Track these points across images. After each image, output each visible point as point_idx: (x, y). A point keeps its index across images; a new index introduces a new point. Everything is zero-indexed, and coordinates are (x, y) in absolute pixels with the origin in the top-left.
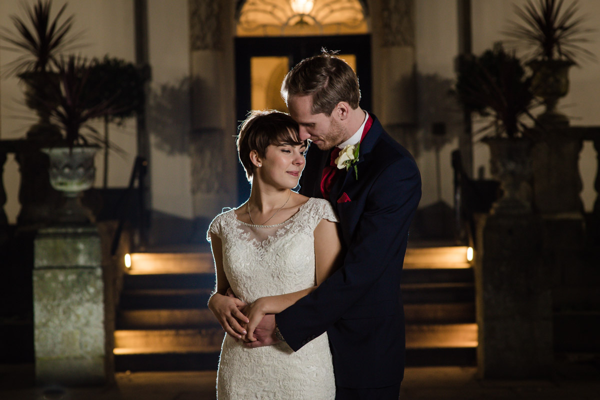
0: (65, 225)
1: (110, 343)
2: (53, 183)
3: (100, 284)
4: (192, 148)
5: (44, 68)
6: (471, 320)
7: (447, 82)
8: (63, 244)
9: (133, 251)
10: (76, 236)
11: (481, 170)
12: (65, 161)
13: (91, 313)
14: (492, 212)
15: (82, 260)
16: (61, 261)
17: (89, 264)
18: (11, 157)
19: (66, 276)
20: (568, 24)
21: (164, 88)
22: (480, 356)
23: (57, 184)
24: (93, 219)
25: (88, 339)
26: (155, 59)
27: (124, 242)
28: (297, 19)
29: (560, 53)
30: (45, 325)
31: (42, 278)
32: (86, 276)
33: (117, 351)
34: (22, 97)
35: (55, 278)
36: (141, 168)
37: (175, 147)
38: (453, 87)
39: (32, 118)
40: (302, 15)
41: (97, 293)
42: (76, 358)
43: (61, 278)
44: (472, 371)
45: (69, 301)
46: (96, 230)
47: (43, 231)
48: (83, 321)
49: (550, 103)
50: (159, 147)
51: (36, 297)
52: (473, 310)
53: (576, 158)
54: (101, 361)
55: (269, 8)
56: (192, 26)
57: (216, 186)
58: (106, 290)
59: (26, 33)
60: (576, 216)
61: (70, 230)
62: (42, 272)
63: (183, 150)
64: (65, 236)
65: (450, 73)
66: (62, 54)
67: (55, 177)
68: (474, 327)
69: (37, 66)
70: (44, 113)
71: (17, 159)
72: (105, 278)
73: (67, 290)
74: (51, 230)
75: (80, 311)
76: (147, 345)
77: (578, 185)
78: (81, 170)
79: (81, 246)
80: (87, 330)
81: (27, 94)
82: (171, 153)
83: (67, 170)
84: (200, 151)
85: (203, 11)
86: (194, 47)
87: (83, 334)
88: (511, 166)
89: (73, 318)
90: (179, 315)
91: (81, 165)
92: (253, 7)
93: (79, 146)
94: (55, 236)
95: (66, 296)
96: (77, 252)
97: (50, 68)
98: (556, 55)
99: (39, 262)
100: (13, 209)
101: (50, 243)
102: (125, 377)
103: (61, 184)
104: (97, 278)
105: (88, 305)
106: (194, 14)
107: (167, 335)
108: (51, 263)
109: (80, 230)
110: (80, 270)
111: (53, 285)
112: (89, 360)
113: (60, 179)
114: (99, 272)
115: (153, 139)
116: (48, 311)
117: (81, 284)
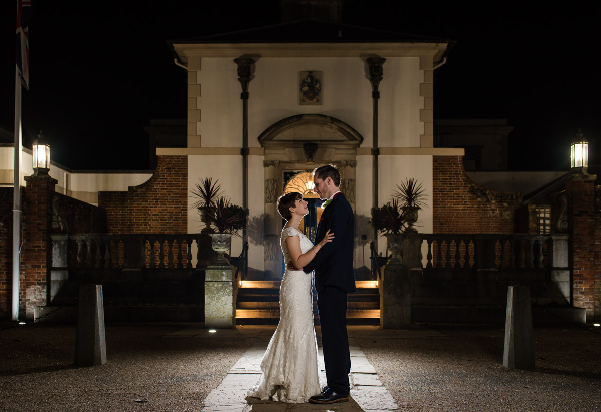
0: (218, 264)
1: (234, 313)
2: (213, 248)
3: (231, 288)
4: (265, 242)
5: (208, 205)
6: (378, 308)
7: (368, 218)
8: (217, 272)
9: (242, 279)
10: (222, 269)
11: (381, 254)
12: (219, 239)
13: (227, 300)
14: (387, 263)
15: (224, 279)
16: (216, 279)
17: (227, 280)
18: (194, 241)
19: (218, 285)
20: (417, 193)
21: (254, 218)
22: (381, 321)
23: (215, 248)
24: (229, 263)
25: (226, 310)
26: (251, 207)
27: (239, 277)
28: (308, 191)
29: (415, 204)
30: (209, 304)
31: (208, 285)
32: (226, 285)
33: (236, 317)
34: (199, 217)
35: (214, 285)
36: (246, 247)
37: (258, 242)
38: (370, 220)
39: (203, 225)
40: (310, 190)
41: (230, 291)
42: (221, 317)
43: (216, 286)
44: (378, 327)
45: (219, 295)
46: (230, 267)
47: (209, 267)
48: (224, 303)
49: (410, 224)
50: (252, 242)
51: (206, 293)
52: (379, 304)
53: (420, 246)
54: (231, 319)
55: (297, 187)
56: (266, 193)
57: (274, 258)
58: (233, 291)
59: (202, 191)
60: (420, 269)
61: (220, 267)
62: (208, 283)
63: (261, 243)
64: (218, 269)
65: (369, 215)
66: (215, 200)
67: (214, 245)
68: (379, 311)
69: (205, 205)
70: (208, 224)
71: (197, 242)
72: (233, 286)
73: (218, 290)
74: (212, 266)
75: (223, 299)
76: (248, 315)
77: (420, 257)
78: (225, 243)
79: (224, 273)
80: (226, 306)
81: (202, 215)
82: (256, 244)
83: (219, 243)
84: (268, 244)
85: (270, 187)
86: (266, 202)
87: (225, 308)
88: (396, 245)
89: (220, 301)
90: (261, 304)
91: (225, 241)
92: (290, 187)
93: (225, 233)
94: (214, 268)
95: (218, 293)
96: (223, 275)
97: (211, 205)
98: (413, 205)
99: (207, 279)
100: (194, 262)
101: (212, 271)
102: (240, 327)
103: (217, 248)
104: (230, 286)
105: (226, 296)
106: (267, 188)
107: (256, 311)
108: (212, 280)
109: (224, 267)
110: (223, 282)
111: (213, 288)
112: (226, 319)
113: (216, 247)
114: (231, 283)
115: (249, 239)
116: (211, 299)
117: (224, 288)
